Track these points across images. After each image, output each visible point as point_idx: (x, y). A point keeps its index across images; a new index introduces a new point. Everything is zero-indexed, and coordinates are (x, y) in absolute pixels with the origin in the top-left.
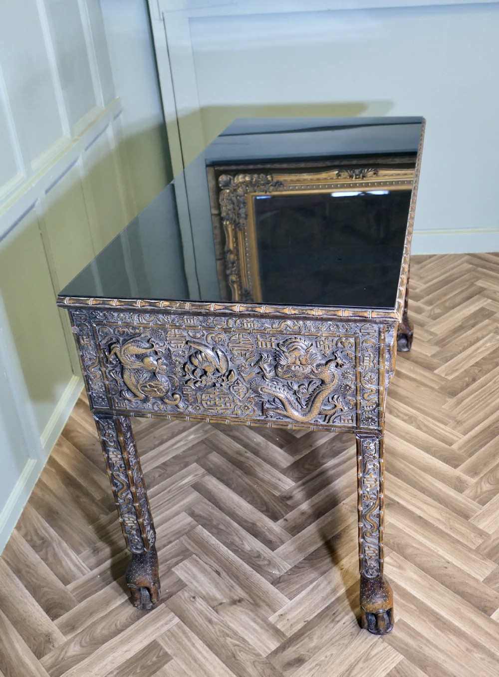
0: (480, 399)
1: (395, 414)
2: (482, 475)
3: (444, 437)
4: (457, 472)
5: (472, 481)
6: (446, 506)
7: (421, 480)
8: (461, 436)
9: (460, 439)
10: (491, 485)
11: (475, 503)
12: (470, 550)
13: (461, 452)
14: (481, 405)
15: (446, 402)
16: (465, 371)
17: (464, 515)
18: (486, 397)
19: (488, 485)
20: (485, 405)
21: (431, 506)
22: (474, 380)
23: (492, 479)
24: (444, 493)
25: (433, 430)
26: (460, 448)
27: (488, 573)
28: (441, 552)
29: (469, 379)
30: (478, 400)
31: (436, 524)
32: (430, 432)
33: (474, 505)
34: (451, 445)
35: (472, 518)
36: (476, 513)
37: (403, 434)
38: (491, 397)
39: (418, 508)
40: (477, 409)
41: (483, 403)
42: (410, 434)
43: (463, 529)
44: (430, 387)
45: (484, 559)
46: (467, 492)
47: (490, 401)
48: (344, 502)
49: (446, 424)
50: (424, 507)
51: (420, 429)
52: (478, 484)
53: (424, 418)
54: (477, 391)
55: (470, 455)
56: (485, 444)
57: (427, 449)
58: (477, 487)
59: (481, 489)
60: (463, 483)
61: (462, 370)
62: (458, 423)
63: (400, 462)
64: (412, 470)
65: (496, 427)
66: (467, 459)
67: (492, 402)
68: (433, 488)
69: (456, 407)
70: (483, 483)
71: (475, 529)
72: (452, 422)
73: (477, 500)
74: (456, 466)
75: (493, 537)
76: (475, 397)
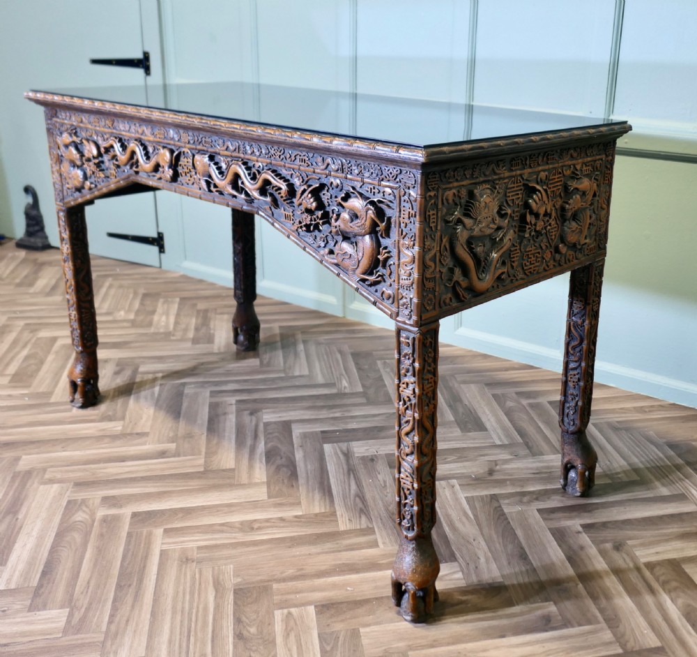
0: (194, 611)
1: (273, 521)
2: (96, 524)
3: (183, 534)
4: (127, 511)
5: (101, 513)
6: (107, 481)
7: (158, 484)
8: (165, 547)
9: (162, 544)
10: (76, 522)
11: (80, 498)
12: (52, 466)
13: (145, 531)
14: (183, 603)
15: (236, 575)
16: (273, 642)
17: (80, 485)
18: (190, 620)
19: (80, 519)
20: (179, 607)
21: (122, 473)
22: (239, 636)
23: (79, 527)
24: (120, 488)
25: (207, 533)
26: (150, 534)
27: (21, 463)
28: (77, 453)
29: (249, 632)
30: (198, 607)
31: (101, 465)
32: (209, 529)
33: (80, 496)
34: (166, 531)
35: (71, 486)
36: (72, 492)
37: (233, 509)
38: (182, 625)
39: (133, 466)
40: (184, 594)
41: (183, 608)
42: (225, 513)
43: (71, 475)
44: (284, 580)
45: (32, 468)
46: (98, 501)
47: (179, 618)
48: (205, 434)
49: (199, 548)
50: (127, 469)
51: (222, 525)
52: (93, 514)
53: (235, 538)
54: (214, 619)
55: (129, 535)
56: (124, 557)
57: (187, 512)
58: (90, 510)
59: (84, 511)
60: (110, 506)
61: (279, 640)
62: (187, 559)
63: (198, 485)
64: (176, 486)
65: (130, 586)
66: (129, 528)
67: (173, 618)
68: (137, 485)
69: (213, 576)
70: (87, 517)
71: (60, 481)
72: (195, 555)
73: (79, 502)
74: (134, 515)
75: (36, 485)
76: (206, 609)
